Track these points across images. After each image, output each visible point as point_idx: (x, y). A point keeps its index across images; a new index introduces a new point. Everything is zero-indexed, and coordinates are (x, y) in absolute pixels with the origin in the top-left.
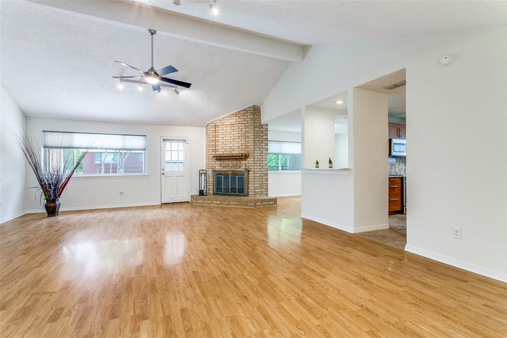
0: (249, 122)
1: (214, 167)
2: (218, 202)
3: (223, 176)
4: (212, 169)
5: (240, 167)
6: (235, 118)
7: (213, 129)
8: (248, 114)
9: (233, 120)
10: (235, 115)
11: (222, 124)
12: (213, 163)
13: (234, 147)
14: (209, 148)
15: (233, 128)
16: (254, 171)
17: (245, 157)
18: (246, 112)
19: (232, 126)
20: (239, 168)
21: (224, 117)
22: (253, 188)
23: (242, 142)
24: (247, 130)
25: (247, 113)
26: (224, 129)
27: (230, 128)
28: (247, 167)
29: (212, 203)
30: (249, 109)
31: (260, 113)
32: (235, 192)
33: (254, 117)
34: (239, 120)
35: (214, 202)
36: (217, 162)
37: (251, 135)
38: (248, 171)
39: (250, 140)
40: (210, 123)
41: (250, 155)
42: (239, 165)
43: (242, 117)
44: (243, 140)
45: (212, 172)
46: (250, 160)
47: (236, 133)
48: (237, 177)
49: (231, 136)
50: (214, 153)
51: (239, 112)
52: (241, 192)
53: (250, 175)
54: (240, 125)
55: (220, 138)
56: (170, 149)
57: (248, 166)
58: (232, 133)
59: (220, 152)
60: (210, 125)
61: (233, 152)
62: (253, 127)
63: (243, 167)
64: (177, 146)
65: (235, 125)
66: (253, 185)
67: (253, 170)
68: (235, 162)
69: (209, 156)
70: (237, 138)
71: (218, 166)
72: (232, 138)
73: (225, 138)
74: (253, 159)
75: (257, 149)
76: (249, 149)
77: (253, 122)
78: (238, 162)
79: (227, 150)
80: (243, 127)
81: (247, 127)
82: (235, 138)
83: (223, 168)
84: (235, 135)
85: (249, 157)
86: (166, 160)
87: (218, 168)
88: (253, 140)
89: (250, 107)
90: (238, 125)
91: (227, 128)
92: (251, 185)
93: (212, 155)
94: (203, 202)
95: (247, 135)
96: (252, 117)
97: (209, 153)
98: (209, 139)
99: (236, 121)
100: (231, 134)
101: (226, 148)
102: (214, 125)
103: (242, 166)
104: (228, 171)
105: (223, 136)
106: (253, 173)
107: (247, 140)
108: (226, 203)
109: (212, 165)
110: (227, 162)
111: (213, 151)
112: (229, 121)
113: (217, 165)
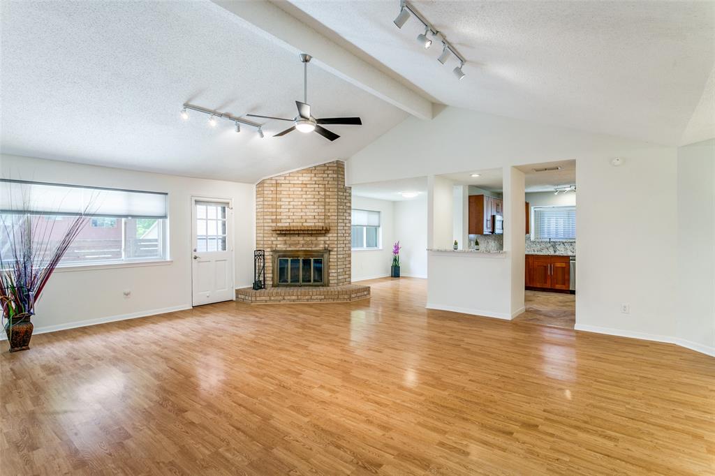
0: (330, 182)
1: (274, 246)
2: (294, 298)
3: (289, 259)
4: (271, 248)
5: (317, 245)
6: (309, 175)
7: (272, 189)
8: (329, 172)
9: (306, 178)
10: (309, 170)
11: (287, 182)
12: (273, 239)
13: (306, 217)
14: (266, 217)
15: (304, 189)
16: (337, 251)
17: (325, 231)
18: (326, 168)
19: (304, 186)
20: (315, 247)
21: (292, 173)
22: (335, 275)
23: (320, 210)
24: (328, 193)
25: (328, 170)
26: (291, 189)
27: (300, 189)
28: (327, 246)
29: (284, 299)
30: (330, 165)
31: (344, 172)
32: (310, 281)
33: (338, 177)
34: (315, 179)
35: (286, 298)
36: (279, 238)
37: (333, 201)
38: (330, 251)
39: (333, 207)
40: (268, 179)
41: (331, 228)
42: (315, 242)
43: (320, 175)
44: (321, 207)
45: (271, 253)
46: (331, 236)
47: (309, 196)
48: (312, 259)
49: (302, 200)
50: (274, 224)
51: (315, 167)
52: (318, 281)
53: (331, 256)
54: (317, 186)
55: (284, 202)
56: (205, 218)
57: (329, 244)
58: (304, 196)
59: (284, 224)
60: (268, 182)
61: (305, 224)
62: (336, 190)
63: (322, 246)
64: (215, 211)
65: (308, 186)
66: (336, 271)
67: (335, 249)
68: (308, 239)
69: (266, 228)
70: (312, 203)
71: (281, 244)
72: (303, 203)
73: (292, 203)
74: (336, 235)
75: (341, 221)
76: (330, 221)
77: (336, 183)
78: (313, 238)
79: (295, 221)
80: (321, 189)
81: (326, 190)
82: (308, 203)
83: (290, 247)
84: (308, 200)
85: (331, 231)
86: (198, 234)
87: (281, 247)
88: (336, 207)
89: (333, 162)
90: (312, 186)
91: (296, 189)
92: (333, 271)
93: (271, 228)
94: (268, 298)
95: (327, 200)
96: (335, 176)
97: (266, 224)
98: (266, 203)
99: (311, 180)
100: (302, 198)
101: (294, 217)
102: (274, 182)
103: (320, 243)
104: (298, 251)
105: (289, 200)
106: (335, 253)
107: (327, 207)
108: (307, 297)
109: (270, 242)
110: (296, 238)
111: (272, 222)
112: (300, 178)
113: (278, 243)
